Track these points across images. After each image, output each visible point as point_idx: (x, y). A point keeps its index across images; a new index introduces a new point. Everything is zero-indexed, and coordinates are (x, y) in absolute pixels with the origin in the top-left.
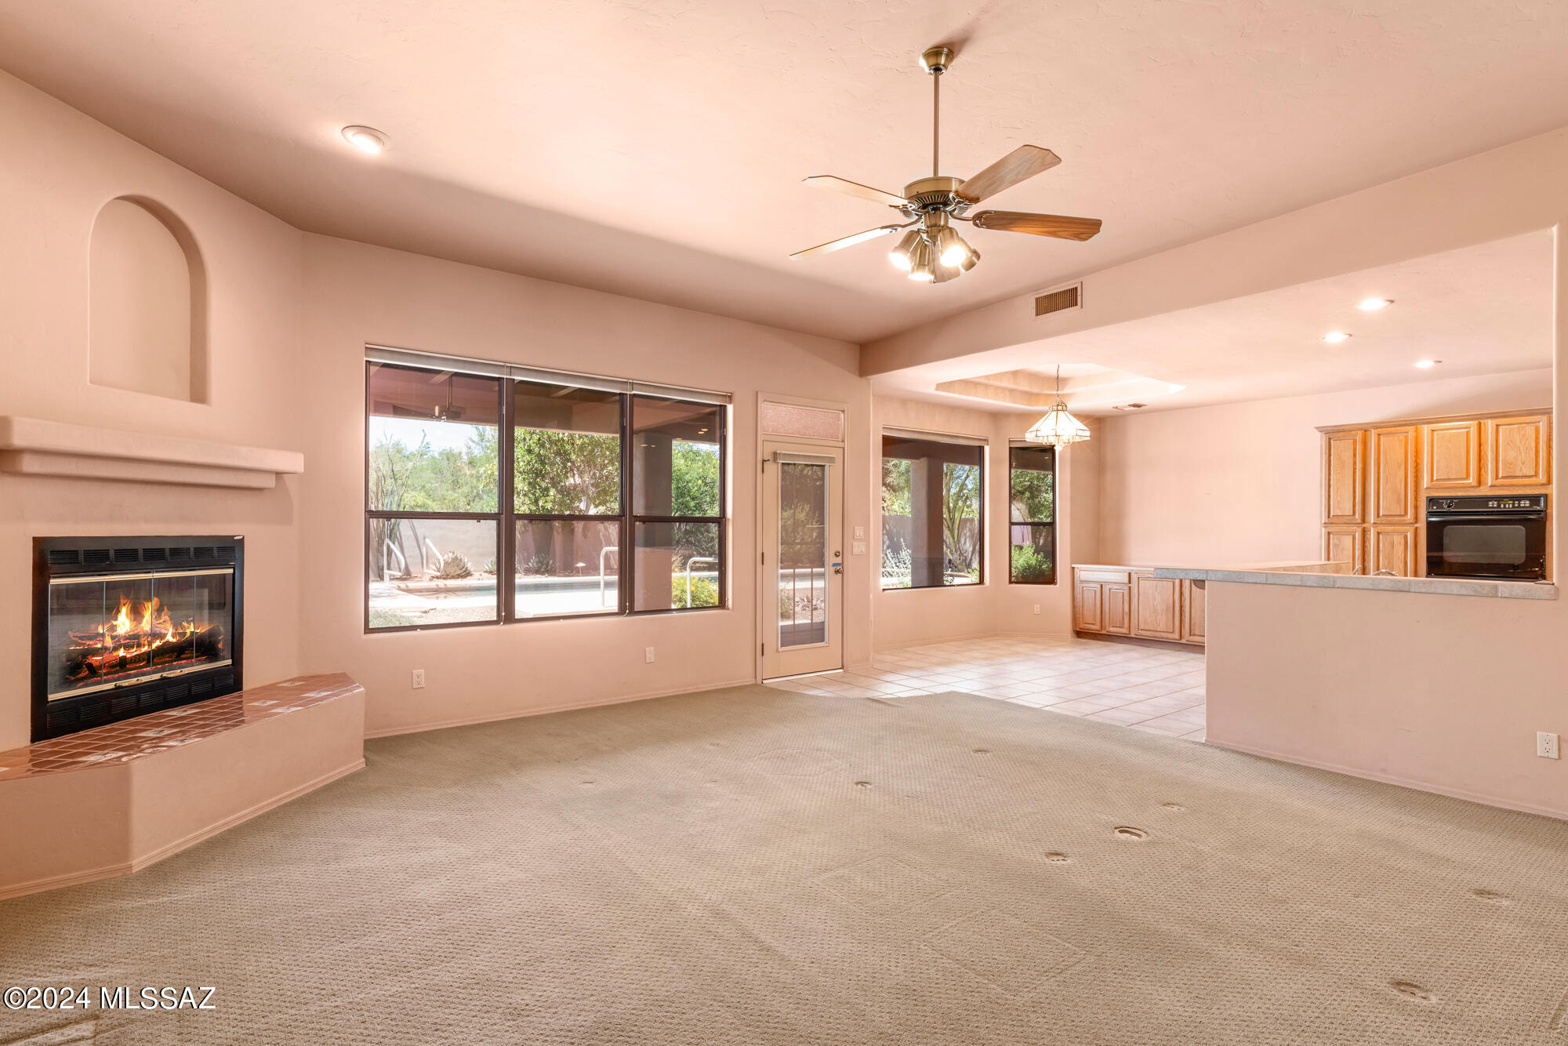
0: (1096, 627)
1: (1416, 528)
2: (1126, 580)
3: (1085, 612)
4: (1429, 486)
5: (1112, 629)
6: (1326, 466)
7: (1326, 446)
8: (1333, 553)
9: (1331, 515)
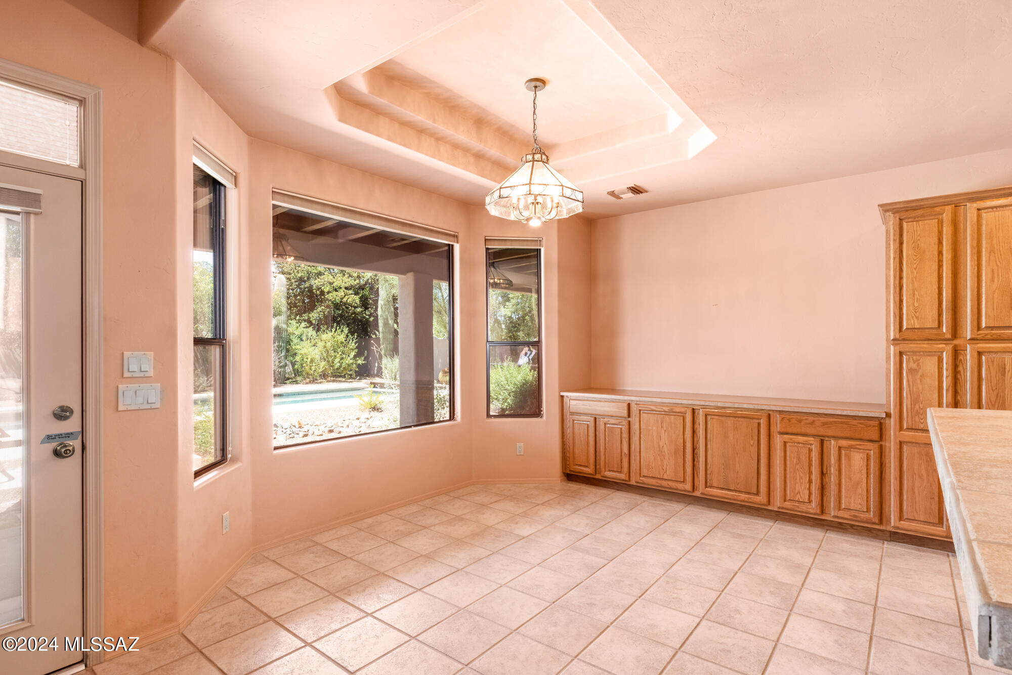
0: (589, 470)
2: (625, 413)
3: (577, 451)
5: (608, 474)
6: (894, 258)
7: (895, 231)
8: (908, 381)
9: (905, 327)
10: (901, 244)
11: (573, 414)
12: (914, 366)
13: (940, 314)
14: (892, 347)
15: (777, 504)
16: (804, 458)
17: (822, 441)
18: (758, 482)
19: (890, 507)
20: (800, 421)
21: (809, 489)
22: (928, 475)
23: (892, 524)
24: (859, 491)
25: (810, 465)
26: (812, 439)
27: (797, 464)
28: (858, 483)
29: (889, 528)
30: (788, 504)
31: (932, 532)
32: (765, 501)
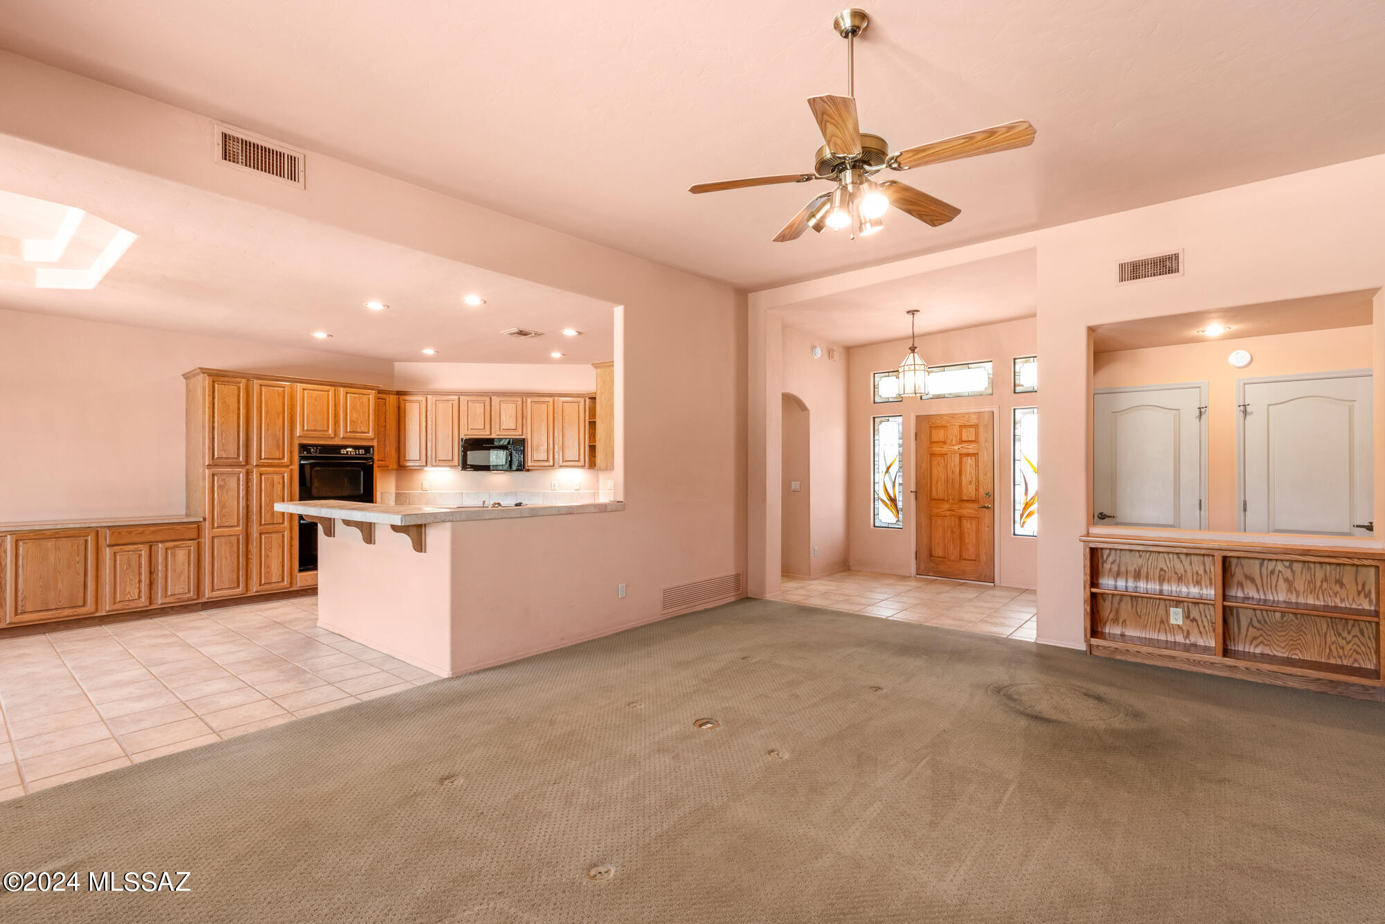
1: (291, 470)
4: (301, 434)
6: (209, 408)
7: (209, 388)
8: (218, 494)
9: (216, 457)
10: (214, 398)
12: (222, 483)
13: (238, 449)
14: (207, 470)
15: (106, 607)
16: (134, 564)
17: (151, 546)
18: (84, 594)
19: (205, 584)
20: (130, 533)
21: (139, 588)
22: (231, 557)
23: (207, 596)
24: (182, 578)
25: (140, 567)
26: (142, 546)
27: (127, 569)
28: (182, 573)
29: (204, 600)
30: (118, 606)
31: (232, 594)
32: (93, 609)
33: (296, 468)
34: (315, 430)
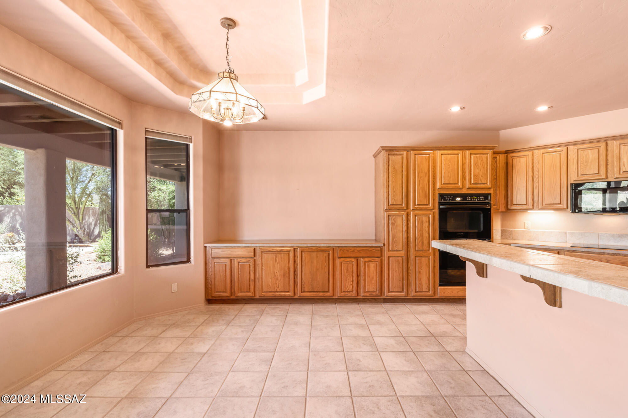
0: (227, 294)
1: (434, 212)
3: (217, 283)
4: (440, 187)
5: (240, 294)
6: (386, 172)
7: (386, 159)
8: (391, 228)
9: (390, 204)
10: (389, 166)
11: (214, 258)
12: (393, 221)
13: (402, 199)
14: (385, 213)
15: (338, 295)
16: (350, 269)
17: (358, 259)
18: (328, 284)
19: (385, 287)
20: (348, 251)
21: (352, 285)
22: (398, 270)
23: (386, 295)
24: (373, 281)
25: (353, 272)
26: (353, 259)
27: (346, 273)
28: (373, 278)
29: (384, 297)
30: (343, 294)
31: (400, 295)
32: (332, 294)
33: (437, 211)
34: (449, 184)
